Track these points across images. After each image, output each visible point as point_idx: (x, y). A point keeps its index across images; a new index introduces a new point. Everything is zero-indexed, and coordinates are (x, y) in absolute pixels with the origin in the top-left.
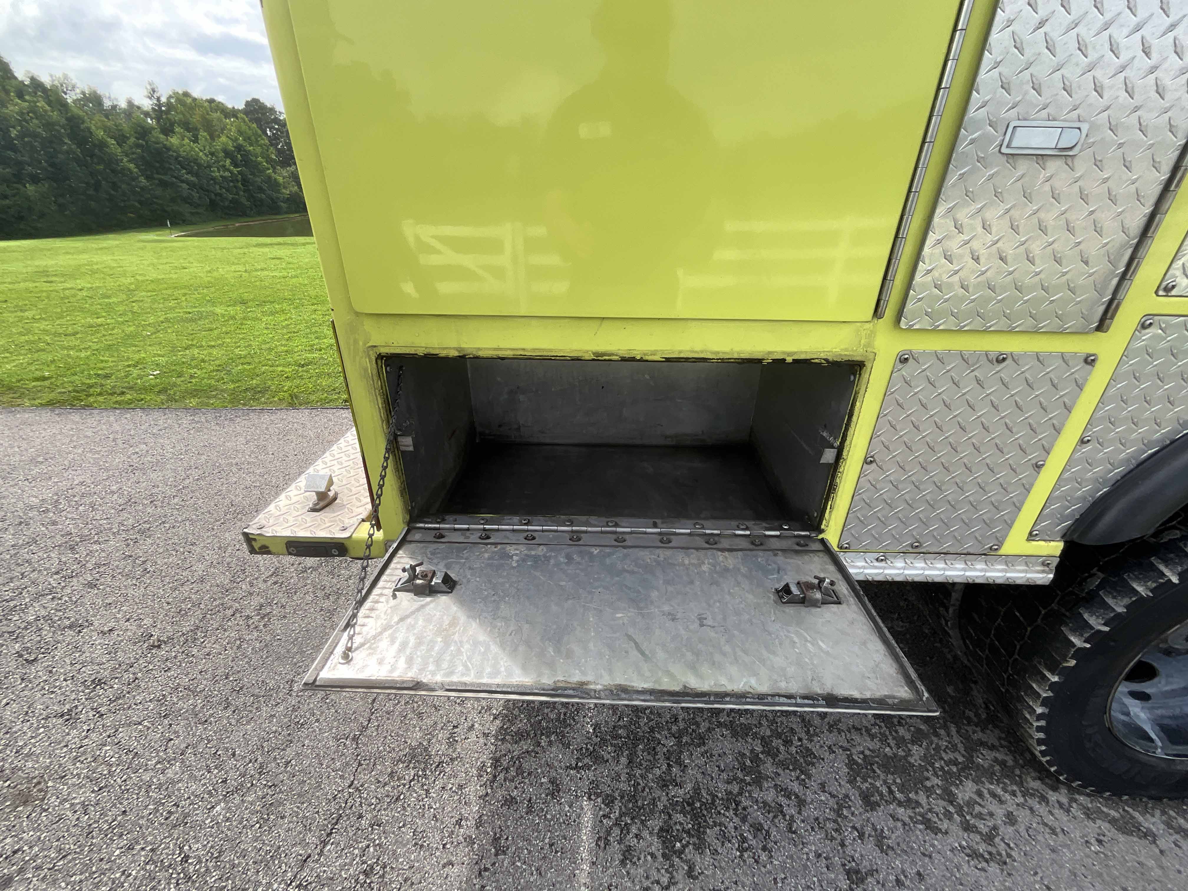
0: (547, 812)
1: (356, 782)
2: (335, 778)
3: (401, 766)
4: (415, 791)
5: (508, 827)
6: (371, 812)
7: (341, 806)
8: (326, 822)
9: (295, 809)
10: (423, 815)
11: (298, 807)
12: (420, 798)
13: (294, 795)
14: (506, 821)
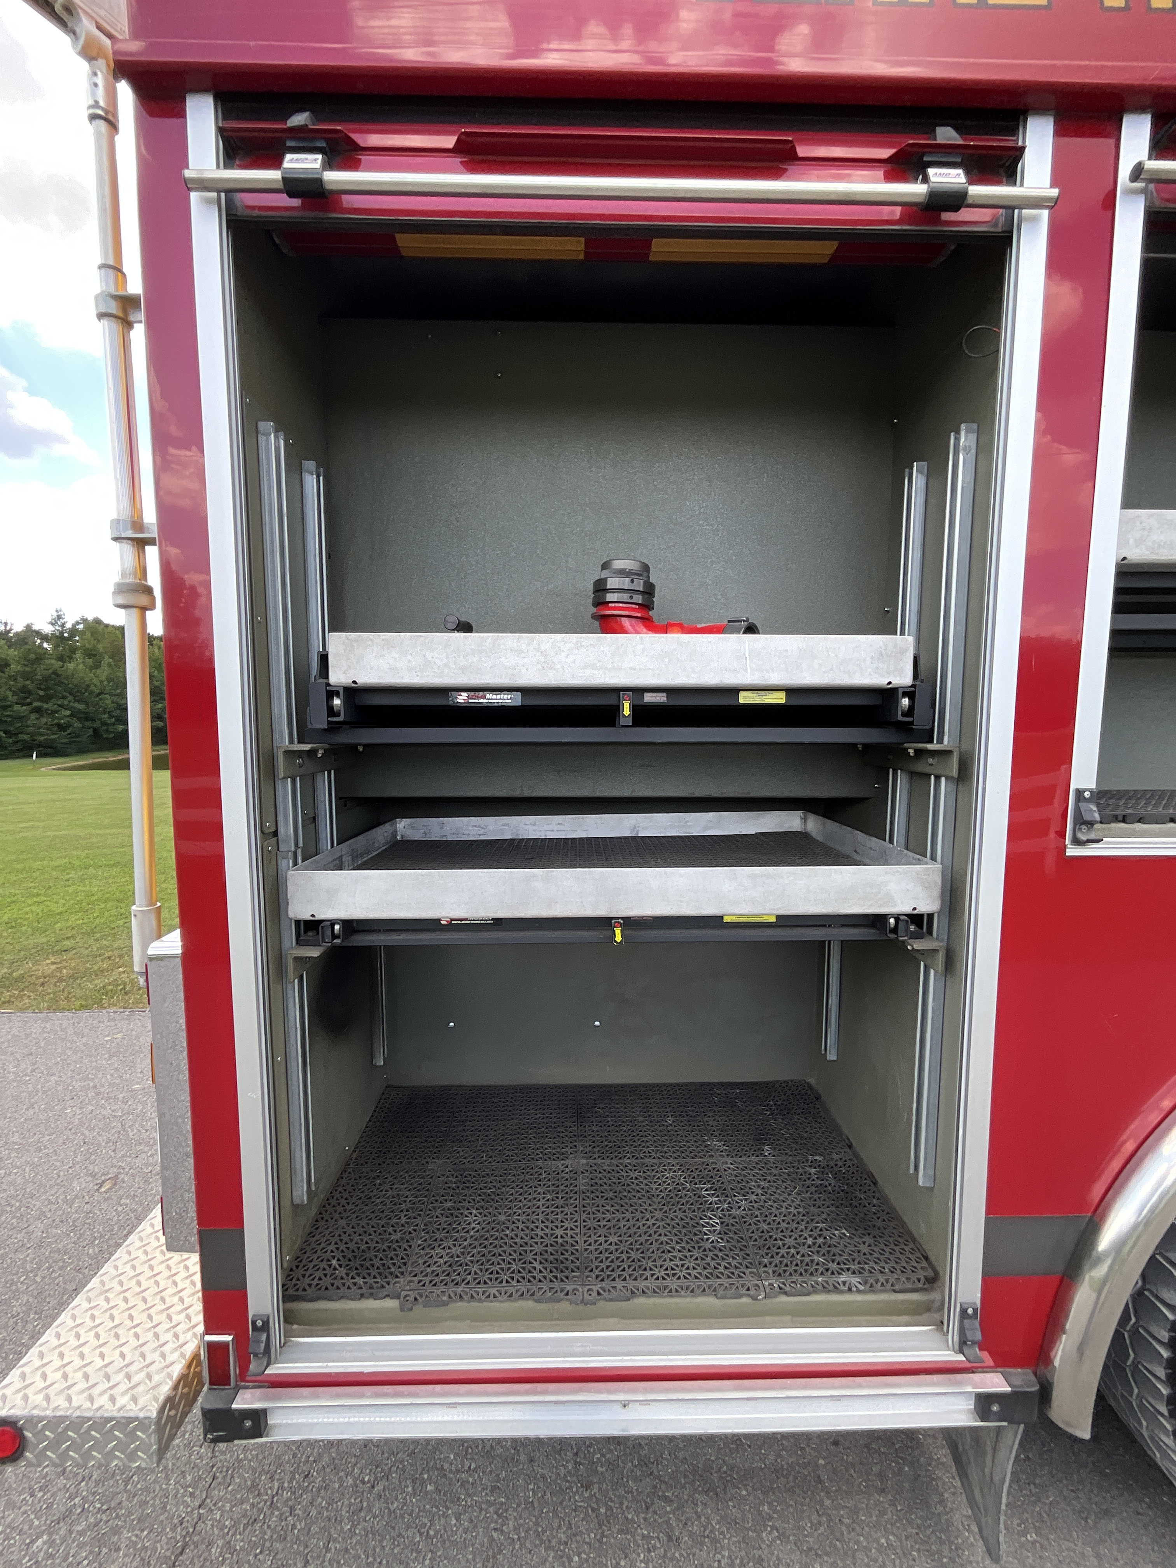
0: (430, 1528)
1: (208, 1501)
2: (184, 1496)
3: (263, 1478)
4: (278, 1509)
5: (383, 1547)
6: (223, 1537)
7: (188, 1532)
8: (168, 1554)
9: (134, 1539)
10: (285, 1539)
11: (137, 1536)
12: (284, 1517)
13: (133, 1520)
14: (381, 1541)
